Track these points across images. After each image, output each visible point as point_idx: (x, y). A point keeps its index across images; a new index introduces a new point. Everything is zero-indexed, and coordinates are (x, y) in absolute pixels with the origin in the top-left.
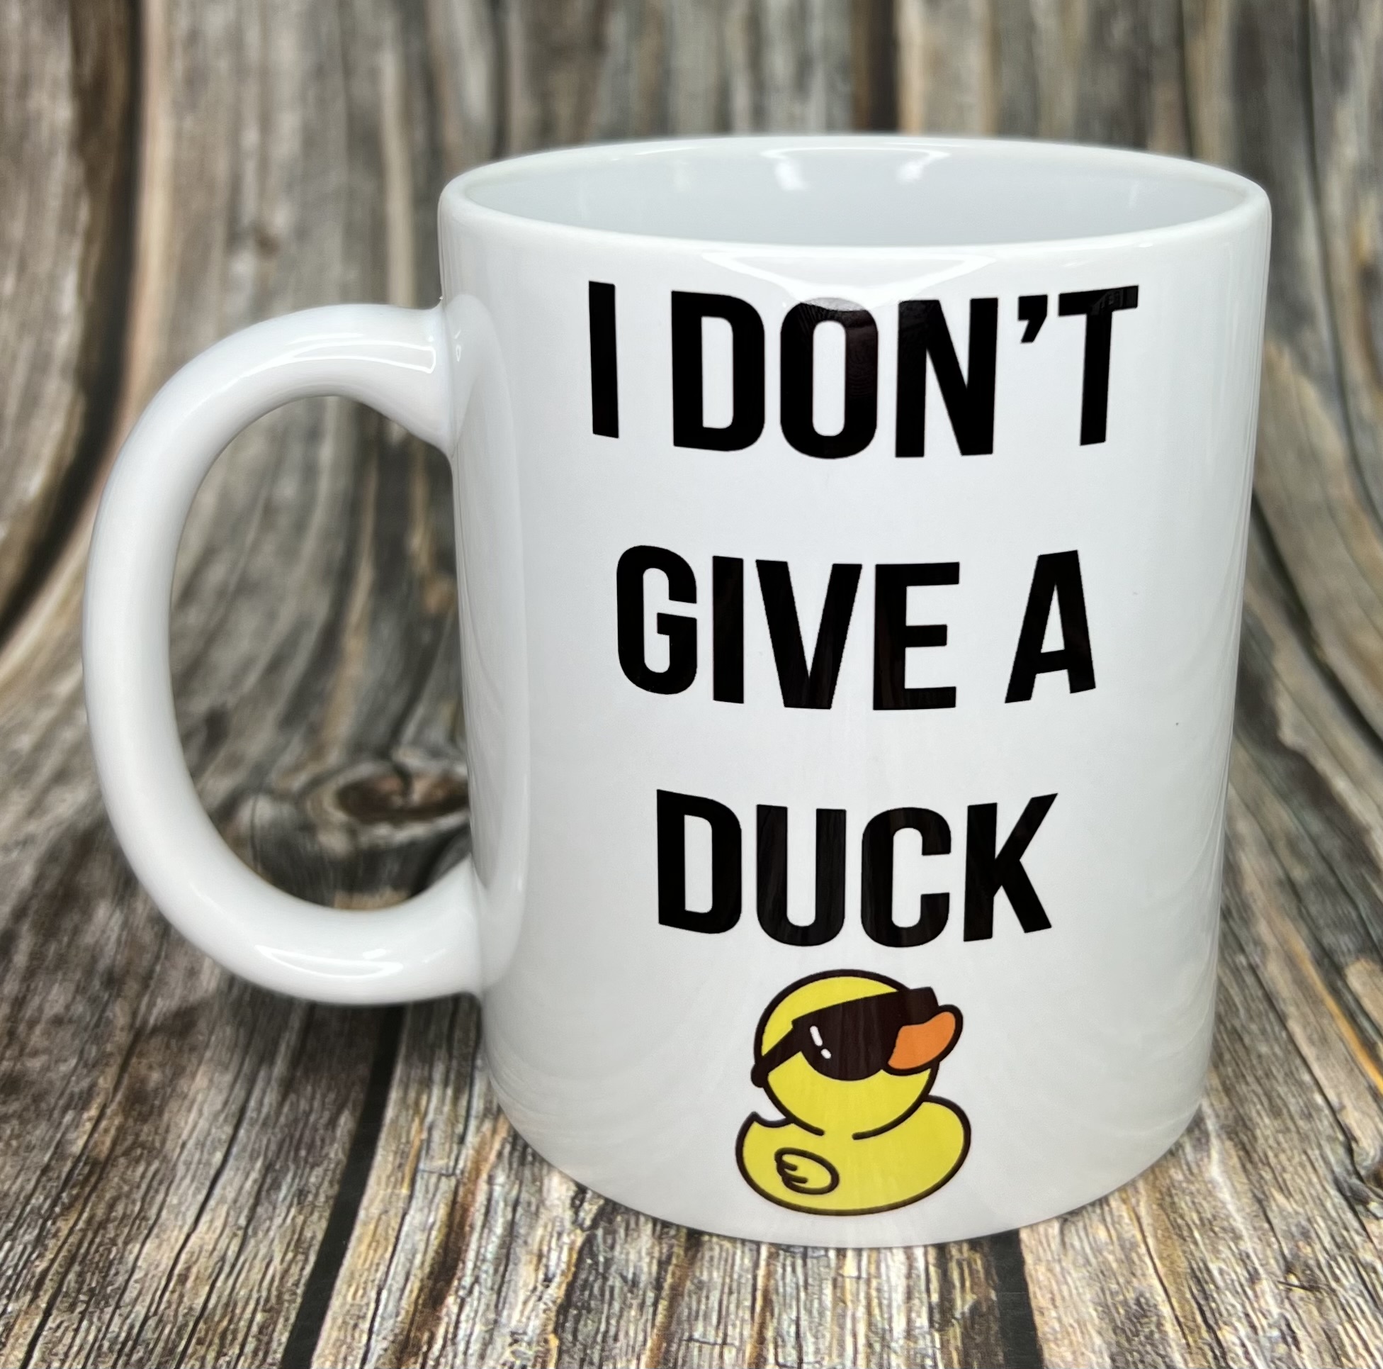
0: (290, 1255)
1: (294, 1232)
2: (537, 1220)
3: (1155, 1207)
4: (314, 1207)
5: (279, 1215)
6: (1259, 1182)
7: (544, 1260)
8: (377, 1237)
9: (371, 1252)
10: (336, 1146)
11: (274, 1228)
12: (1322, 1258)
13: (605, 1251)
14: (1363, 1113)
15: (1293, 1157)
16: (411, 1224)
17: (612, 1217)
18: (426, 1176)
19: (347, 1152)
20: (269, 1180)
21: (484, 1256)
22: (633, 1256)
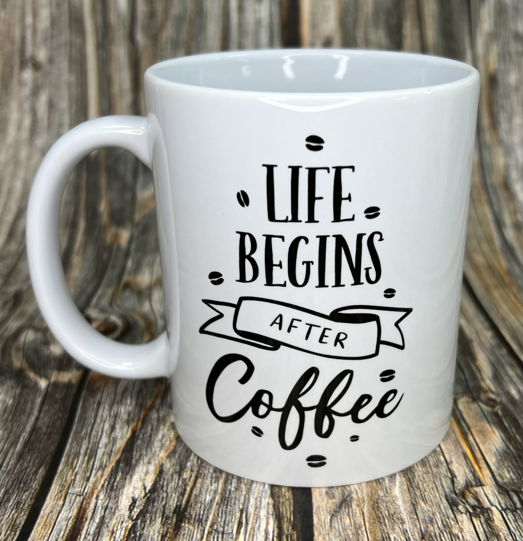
0: (9, 532)
1: (12, 521)
2: (114, 516)
3: (370, 508)
4: (22, 509)
5: (7, 514)
6: (414, 496)
7: (114, 535)
8: (46, 524)
9: (43, 530)
10: (36, 482)
11: (4, 519)
12: (437, 531)
13: (140, 531)
14: (459, 464)
15: (429, 485)
16: (61, 518)
17: (145, 514)
18: (71, 495)
19: (40, 485)
20: (5, 498)
21: (89, 532)
22: (151, 533)
